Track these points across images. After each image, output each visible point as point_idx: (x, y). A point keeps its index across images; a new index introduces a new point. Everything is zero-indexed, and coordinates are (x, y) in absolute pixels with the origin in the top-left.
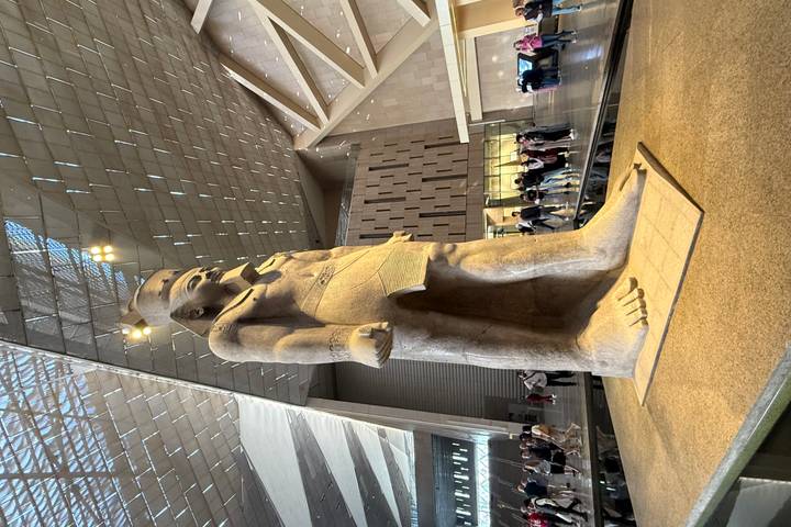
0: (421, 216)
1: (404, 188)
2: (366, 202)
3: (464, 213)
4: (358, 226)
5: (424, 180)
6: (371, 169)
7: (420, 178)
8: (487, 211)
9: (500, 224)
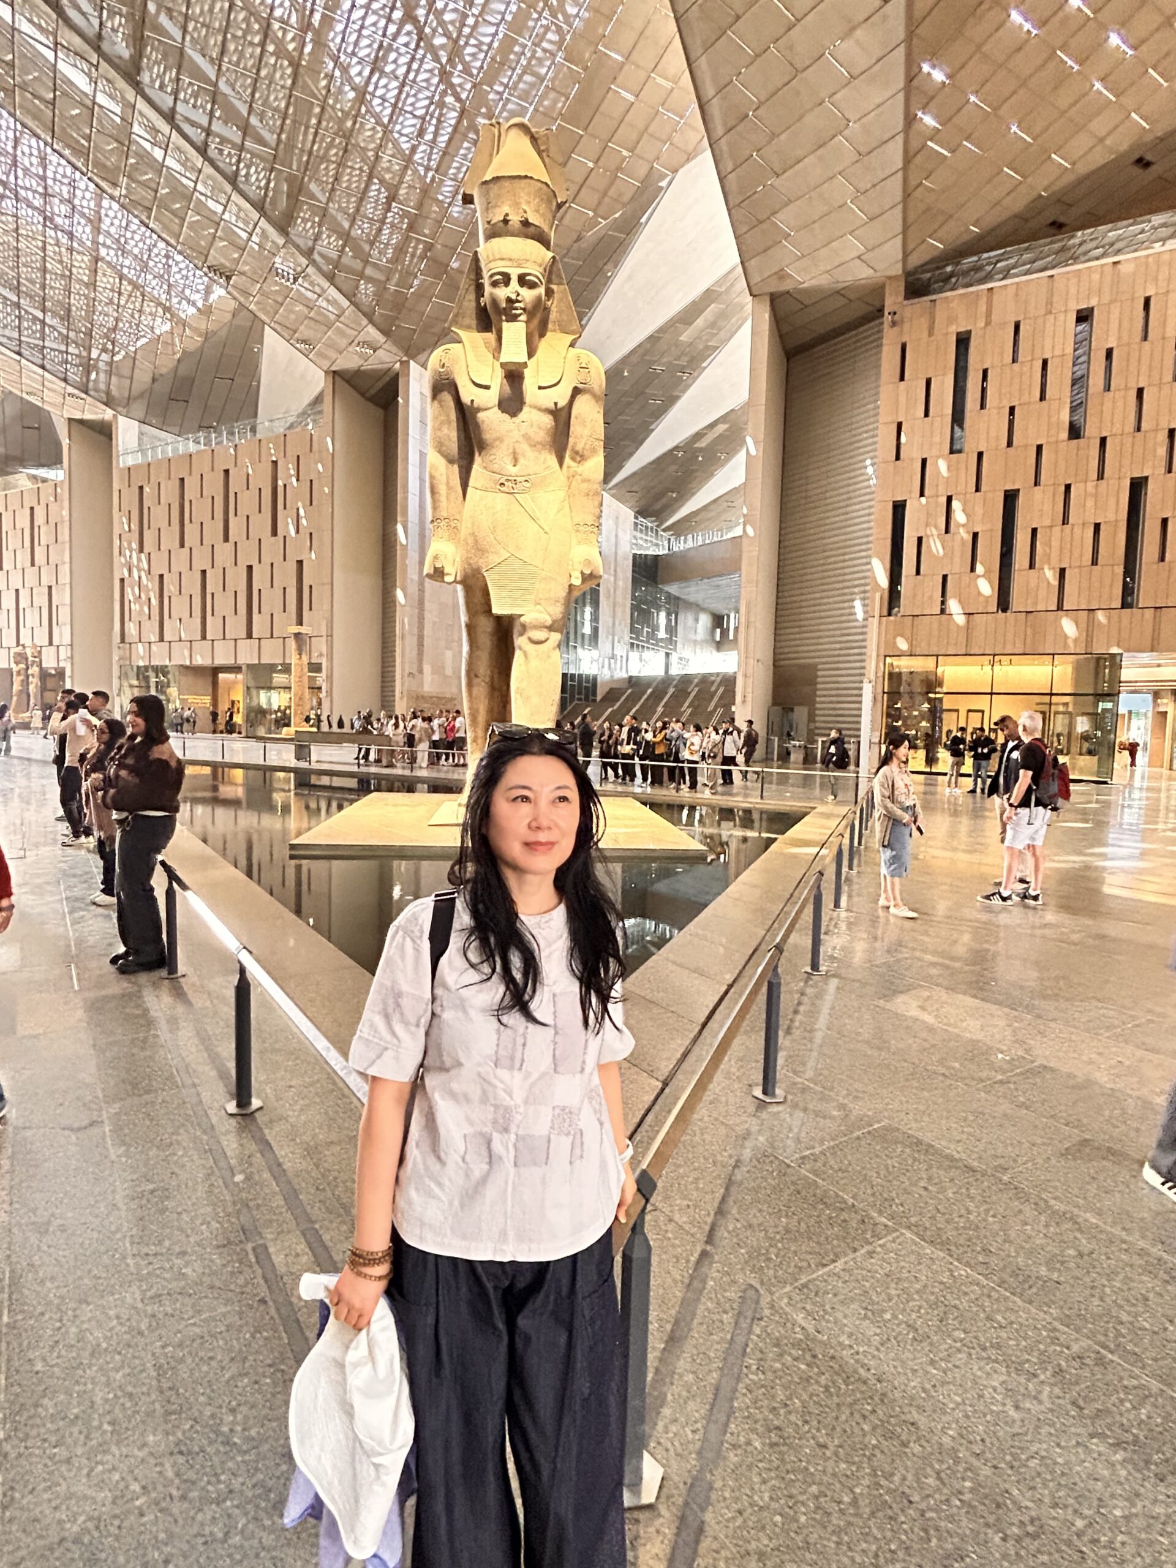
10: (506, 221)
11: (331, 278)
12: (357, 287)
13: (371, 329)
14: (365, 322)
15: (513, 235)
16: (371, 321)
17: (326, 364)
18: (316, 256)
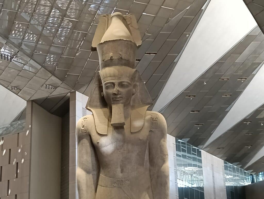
10: (111, 59)
11: (31, 56)
12: (46, 59)
13: (53, 78)
14: (50, 75)
15: (115, 65)
16: (53, 74)
17: (28, 97)
18: (23, 47)
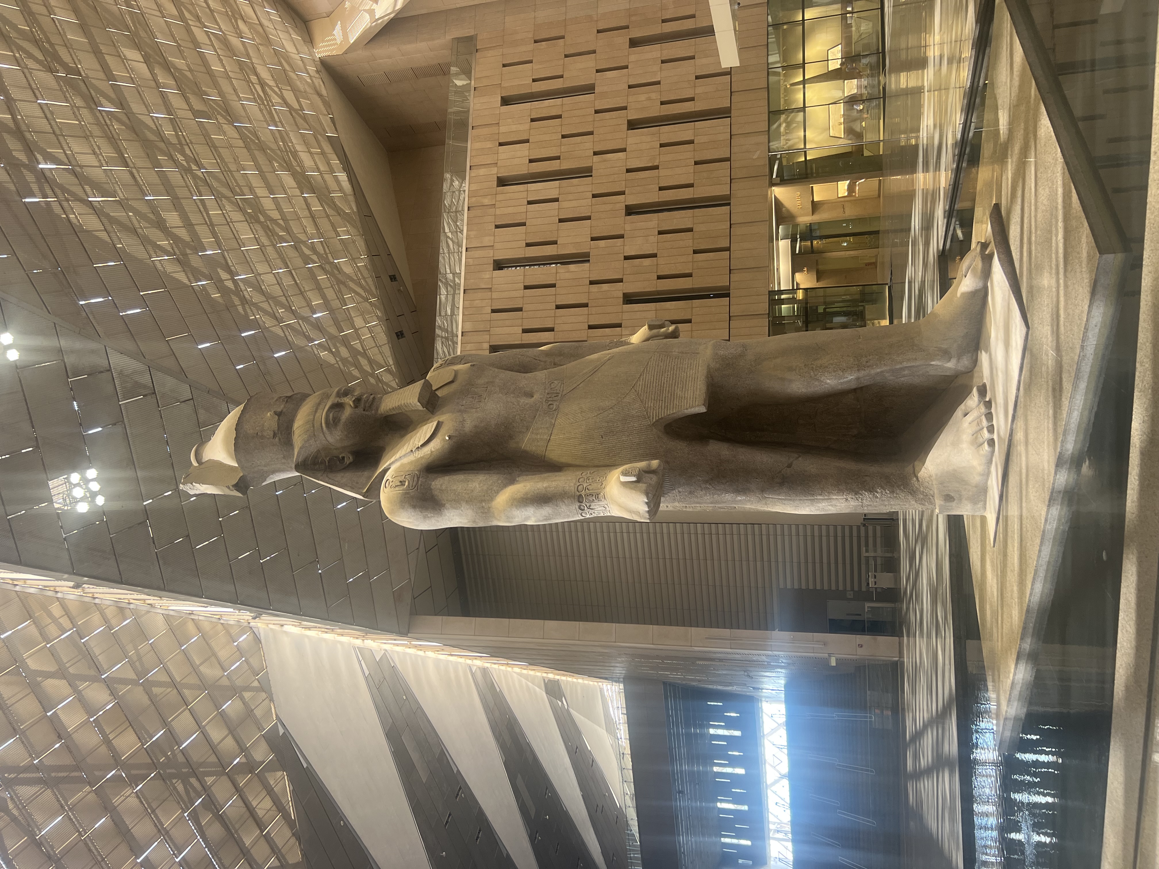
0: (631, 211)
1: (587, 145)
2: (502, 182)
3: (724, 201)
4: (487, 241)
5: (633, 125)
6: (506, 101)
7: (621, 119)
8: (779, 192)
9: (805, 219)
